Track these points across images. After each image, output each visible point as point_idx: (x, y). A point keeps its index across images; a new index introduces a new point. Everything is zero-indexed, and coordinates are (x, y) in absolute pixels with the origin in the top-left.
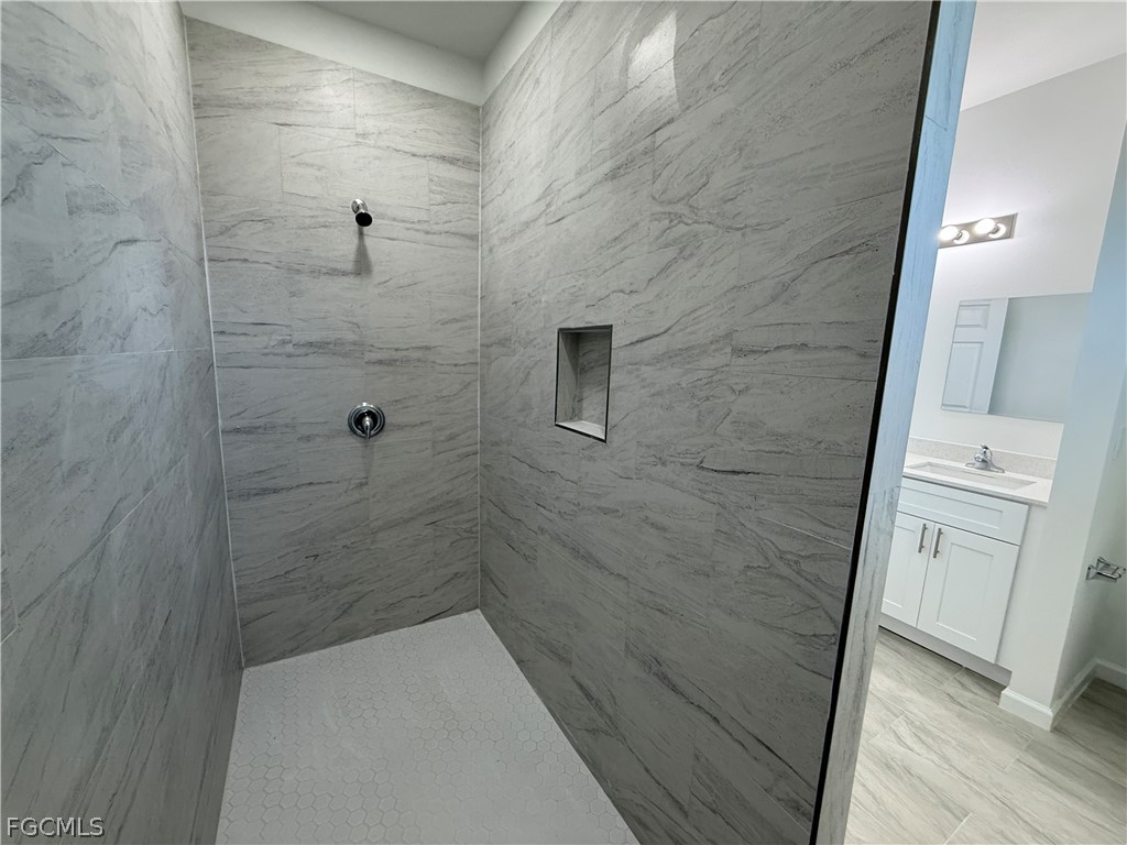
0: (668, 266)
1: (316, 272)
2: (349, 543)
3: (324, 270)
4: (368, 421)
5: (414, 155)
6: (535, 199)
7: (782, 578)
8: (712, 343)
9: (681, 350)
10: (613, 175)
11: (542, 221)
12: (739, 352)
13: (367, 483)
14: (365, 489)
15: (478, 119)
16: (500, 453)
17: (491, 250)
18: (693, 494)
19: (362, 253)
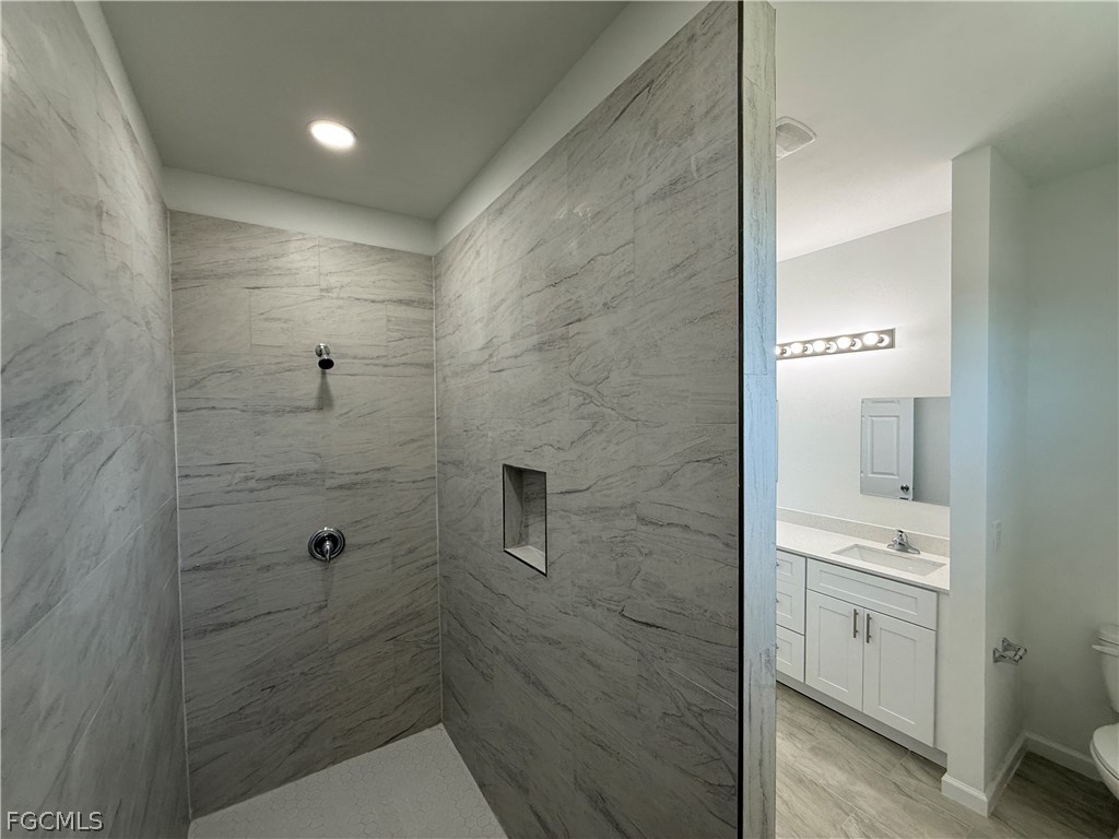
0: (585, 435)
1: (279, 412)
2: (306, 669)
3: (288, 409)
4: (328, 545)
5: (373, 302)
6: (480, 346)
7: (692, 728)
8: (622, 508)
9: (600, 508)
10: (540, 347)
11: (485, 367)
12: (642, 520)
13: (326, 606)
14: (324, 612)
15: (431, 268)
16: (457, 567)
17: (444, 379)
18: (619, 638)
19: (324, 390)
